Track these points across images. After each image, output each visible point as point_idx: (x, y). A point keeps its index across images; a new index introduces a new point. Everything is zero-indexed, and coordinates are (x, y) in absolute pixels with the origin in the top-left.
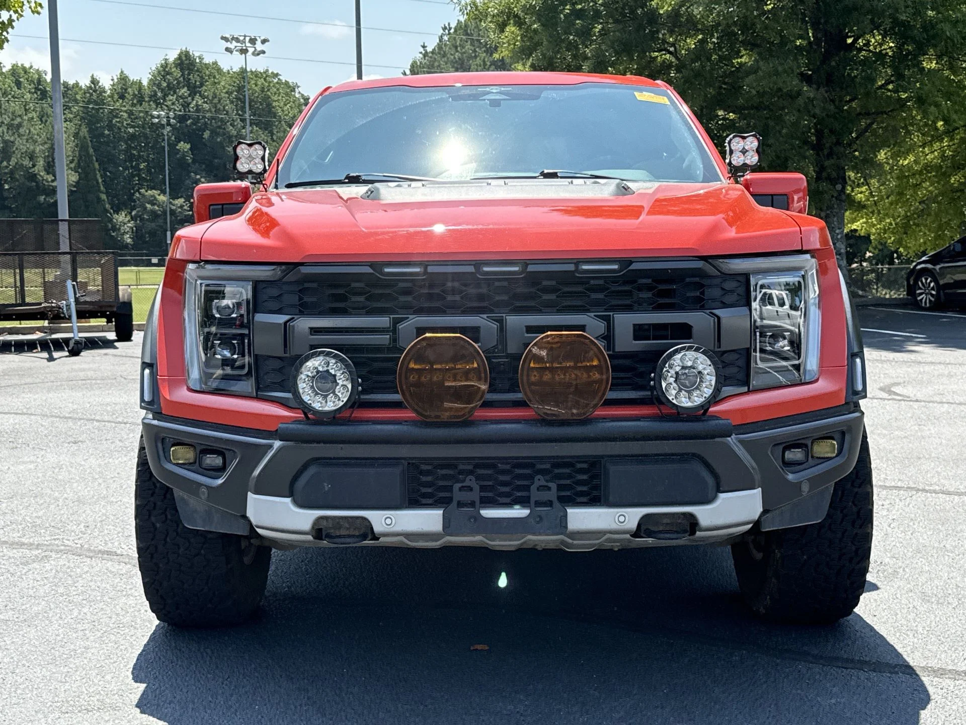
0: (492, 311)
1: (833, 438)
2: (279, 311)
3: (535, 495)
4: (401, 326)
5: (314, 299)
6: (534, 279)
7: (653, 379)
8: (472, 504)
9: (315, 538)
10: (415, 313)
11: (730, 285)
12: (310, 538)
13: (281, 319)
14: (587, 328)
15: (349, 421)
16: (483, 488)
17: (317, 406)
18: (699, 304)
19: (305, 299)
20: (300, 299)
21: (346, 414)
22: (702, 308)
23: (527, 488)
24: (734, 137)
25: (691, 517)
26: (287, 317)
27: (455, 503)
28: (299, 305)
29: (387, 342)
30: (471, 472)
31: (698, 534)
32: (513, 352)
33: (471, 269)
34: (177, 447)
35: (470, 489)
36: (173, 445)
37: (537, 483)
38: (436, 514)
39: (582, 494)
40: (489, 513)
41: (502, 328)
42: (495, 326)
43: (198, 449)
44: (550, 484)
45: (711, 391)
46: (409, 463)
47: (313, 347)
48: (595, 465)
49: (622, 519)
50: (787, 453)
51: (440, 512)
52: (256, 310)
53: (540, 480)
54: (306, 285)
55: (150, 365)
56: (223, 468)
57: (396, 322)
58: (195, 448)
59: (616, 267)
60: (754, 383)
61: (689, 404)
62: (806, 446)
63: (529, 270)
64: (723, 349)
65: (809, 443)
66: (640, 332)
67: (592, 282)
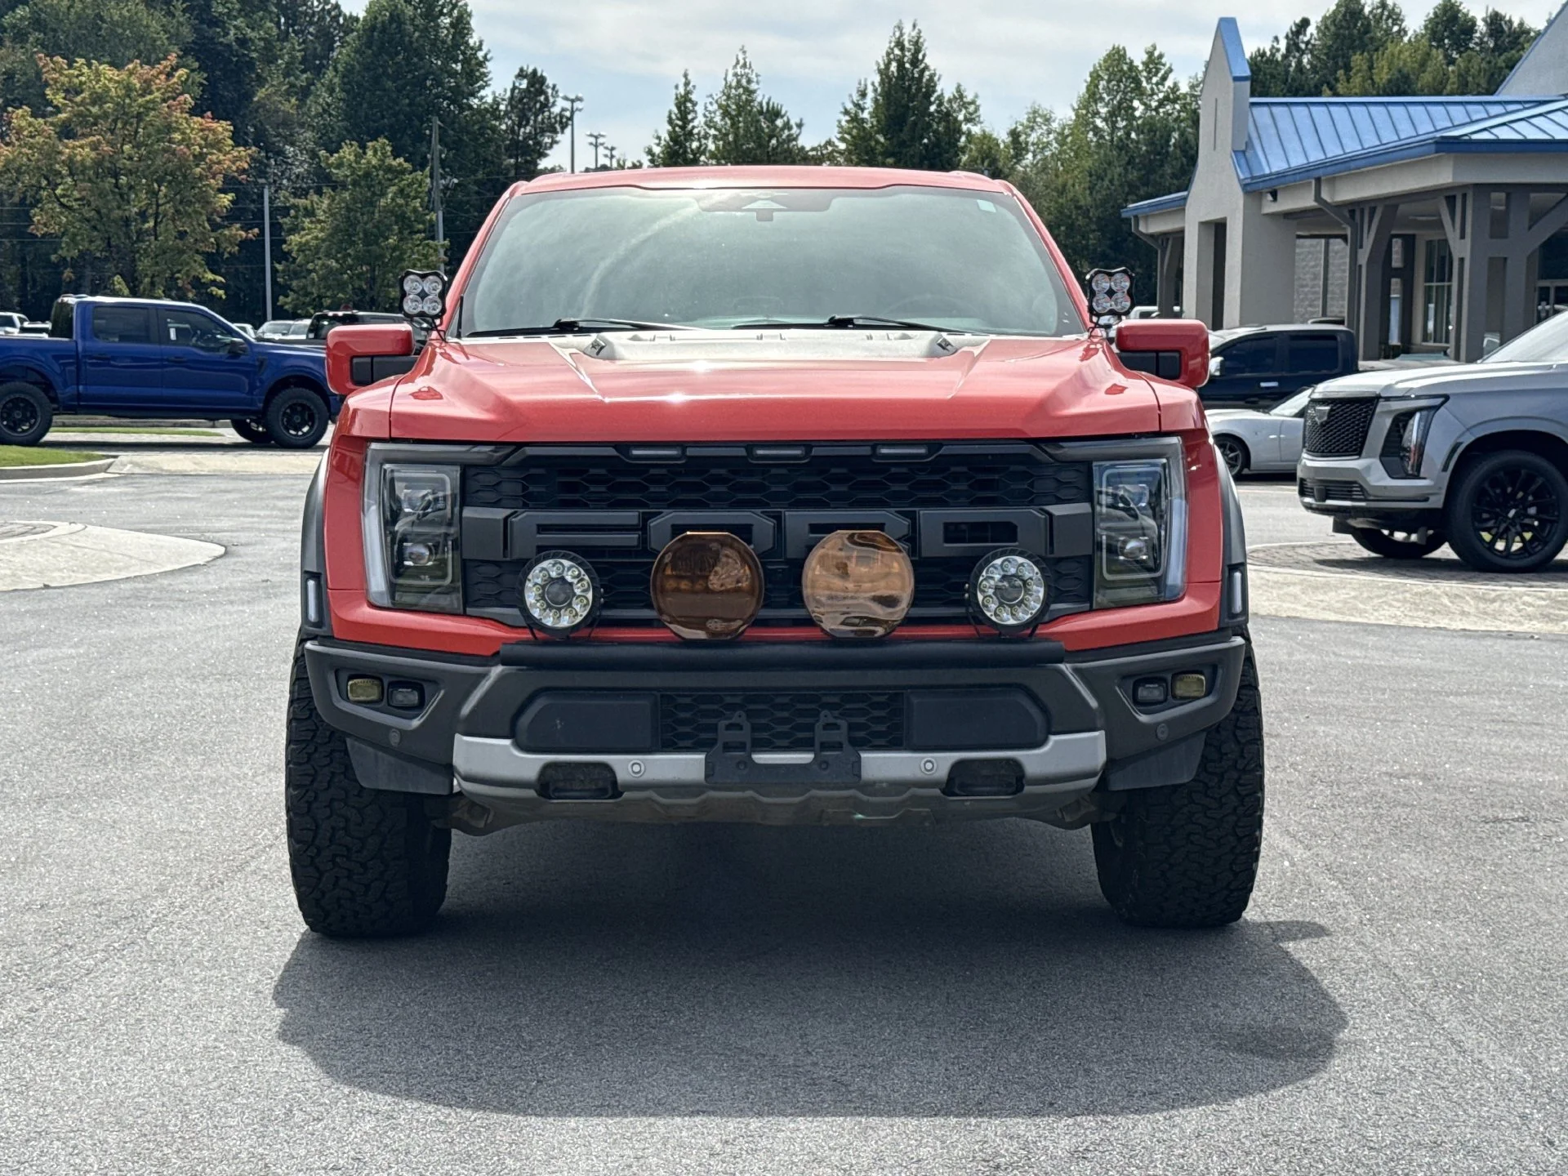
0: (767, 505)
1: (1201, 673)
2: (496, 504)
3: (820, 735)
4: (653, 523)
5: (542, 489)
6: (820, 465)
7: (967, 591)
8: (741, 747)
9: (540, 794)
10: (669, 506)
11: (1067, 476)
12: (532, 793)
13: (500, 514)
14: (886, 527)
15: (588, 642)
16: (755, 728)
17: (549, 621)
18: (1029, 498)
19: (531, 489)
20: (525, 488)
21: (584, 633)
22: (1031, 503)
23: (810, 728)
24: (1096, 273)
25: (1016, 765)
26: (508, 512)
27: (719, 745)
28: (523, 496)
29: (635, 543)
30: (741, 706)
31: (1027, 789)
32: (794, 557)
33: (742, 452)
34: (356, 681)
35: (739, 727)
36: (351, 678)
37: (823, 720)
38: (696, 760)
39: (880, 735)
40: (762, 758)
41: (779, 528)
42: (770, 523)
43: (386, 682)
44: (839, 722)
45: (1038, 606)
46: (662, 696)
47: (540, 549)
48: (895, 700)
49: (929, 766)
50: (1140, 689)
51: (701, 757)
52: (463, 504)
53: (826, 716)
54: (533, 471)
55: (316, 576)
56: (421, 704)
57: (646, 518)
58: (381, 680)
59: (922, 451)
60: (1099, 598)
61: (1012, 622)
62: (1164, 680)
63: (813, 453)
64: (1057, 554)
65: (1169, 677)
66: (953, 532)
67: (893, 470)
